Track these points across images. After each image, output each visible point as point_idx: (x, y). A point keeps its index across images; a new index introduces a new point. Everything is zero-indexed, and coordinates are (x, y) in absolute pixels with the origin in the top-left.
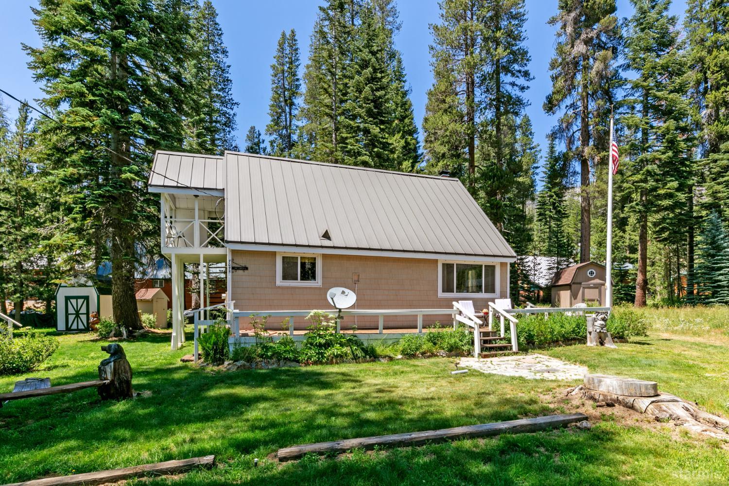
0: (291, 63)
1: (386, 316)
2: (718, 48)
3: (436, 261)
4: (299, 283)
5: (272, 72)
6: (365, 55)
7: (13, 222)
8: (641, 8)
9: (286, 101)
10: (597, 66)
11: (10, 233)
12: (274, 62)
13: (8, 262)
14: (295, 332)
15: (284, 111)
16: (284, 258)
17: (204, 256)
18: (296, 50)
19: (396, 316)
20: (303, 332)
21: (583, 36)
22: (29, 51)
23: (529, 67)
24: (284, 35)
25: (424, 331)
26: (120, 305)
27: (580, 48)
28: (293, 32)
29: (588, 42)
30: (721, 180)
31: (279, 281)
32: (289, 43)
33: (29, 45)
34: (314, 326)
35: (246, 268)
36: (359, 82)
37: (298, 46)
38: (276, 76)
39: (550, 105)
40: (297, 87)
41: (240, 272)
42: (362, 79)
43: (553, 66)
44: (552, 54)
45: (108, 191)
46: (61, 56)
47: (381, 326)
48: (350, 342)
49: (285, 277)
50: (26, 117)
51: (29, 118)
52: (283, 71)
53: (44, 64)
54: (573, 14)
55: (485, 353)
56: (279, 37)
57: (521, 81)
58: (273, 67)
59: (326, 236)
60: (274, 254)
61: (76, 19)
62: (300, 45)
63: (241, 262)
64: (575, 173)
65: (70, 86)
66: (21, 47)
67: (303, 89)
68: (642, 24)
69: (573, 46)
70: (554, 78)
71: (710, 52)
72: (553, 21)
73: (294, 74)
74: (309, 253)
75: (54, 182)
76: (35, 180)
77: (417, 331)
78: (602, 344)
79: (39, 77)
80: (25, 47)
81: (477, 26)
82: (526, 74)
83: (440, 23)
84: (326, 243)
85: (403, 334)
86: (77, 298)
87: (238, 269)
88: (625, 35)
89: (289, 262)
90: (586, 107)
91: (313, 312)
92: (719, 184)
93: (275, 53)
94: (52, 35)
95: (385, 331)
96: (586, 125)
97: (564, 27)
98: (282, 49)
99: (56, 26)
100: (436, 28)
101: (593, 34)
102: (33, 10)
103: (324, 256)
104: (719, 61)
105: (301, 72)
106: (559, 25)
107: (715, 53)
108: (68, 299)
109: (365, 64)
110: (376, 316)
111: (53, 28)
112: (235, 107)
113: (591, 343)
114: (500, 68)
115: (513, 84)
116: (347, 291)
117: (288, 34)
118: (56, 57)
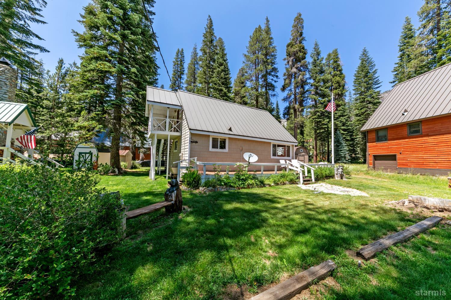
0: (181, 61)
1: (264, 166)
2: (336, 76)
3: (270, 143)
4: (219, 150)
5: (173, 64)
6: (221, 60)
7: (50, 115)
8: (314, 59)
9: (179, 76)
10: (301, 77)
11: (47, 120)
12: (174, 60)
13: (45, 134)
14: (230, 173)
15: (177, 80)
16: (213, 138)
17: (170, 135)
18: (184, 56)
19: (267, 166)
20: (234, 173)
21: (296, 66)
22: (75, 34)
23: (278, 74)
24: (179, 50)
25: (278, 172)
26: (115, 157)
27: (294, 70)
28: (182, 49)
29: (297, 68)
30: (338, 120)
31: (211, 149)
32: (180, 54)
33: (76, 31)
34: (239, 170)
35: (197, 142)
36: (219, 71)
37: (184, 55)
38: (175, 65)
39: (283, 89)
40: (184, 71)
41: (194, 144)
42: (220, 70)
43: (284, 75)
44: (285, 71)
45: (118, 102)
46: (94, 38)
47: (262, 170)
48: (254, 178)
49: (213, 147)
50: (61, 66)
51: (63, 67)
52: (178, 64)
53: (85, 40)
54: (292, 58)
55: (305, 183)
56: (177, 50)
57: (275, 79)
58: (174, 62)
59: (230, 129)
60: (209, 136)
61: (106, 22)
62: (185, 54)
63: (195, 139)
64: (292, 114)
65: (101, 51)
66: (72, 31)
67: (186, 71)
68: (315, 64)
69: (292, 69)
70: (285, 80)
71: (334, 77)
72: (285, 59)
73: (182, 66)
74: (223, 136)
75: (87, 96)
76: (73, 94)
77: (274, 172)
78: (342, 178)
79: (81, 46)
80: (74, 32)
81: (261, 57)
82: (277, 77)
83: (247, 54)
84: (231, 133)
85: (271, 174)
86: (86, 153)
87: (193, 142)
88: (309, 68)
89: (215, 140)
90: (296, 91)
91: (238, 164)
92: (338, 121)
93: (175, 57)
94: (91, 28)
95: (264, 173)
96: (295, 97)
97: (288, 62)
98: (177, 55)
99: (94, 24)
100: (245, 55)
101: (299, 66)
102: (81, 15)
103: (230, 138)
104: (336, 80)
105: (186, 66)
106: (286, 61)
107: (335, 77)
108: (80, 153)
109: (221, 65)
110: (260, 166)
111: (93, 25)
112: (158, 76)
113: (337, 178)
114: (268, 73)
115: (272, 80)
116: (252, 154)
117: (180, 50)
118: (92, 38)
